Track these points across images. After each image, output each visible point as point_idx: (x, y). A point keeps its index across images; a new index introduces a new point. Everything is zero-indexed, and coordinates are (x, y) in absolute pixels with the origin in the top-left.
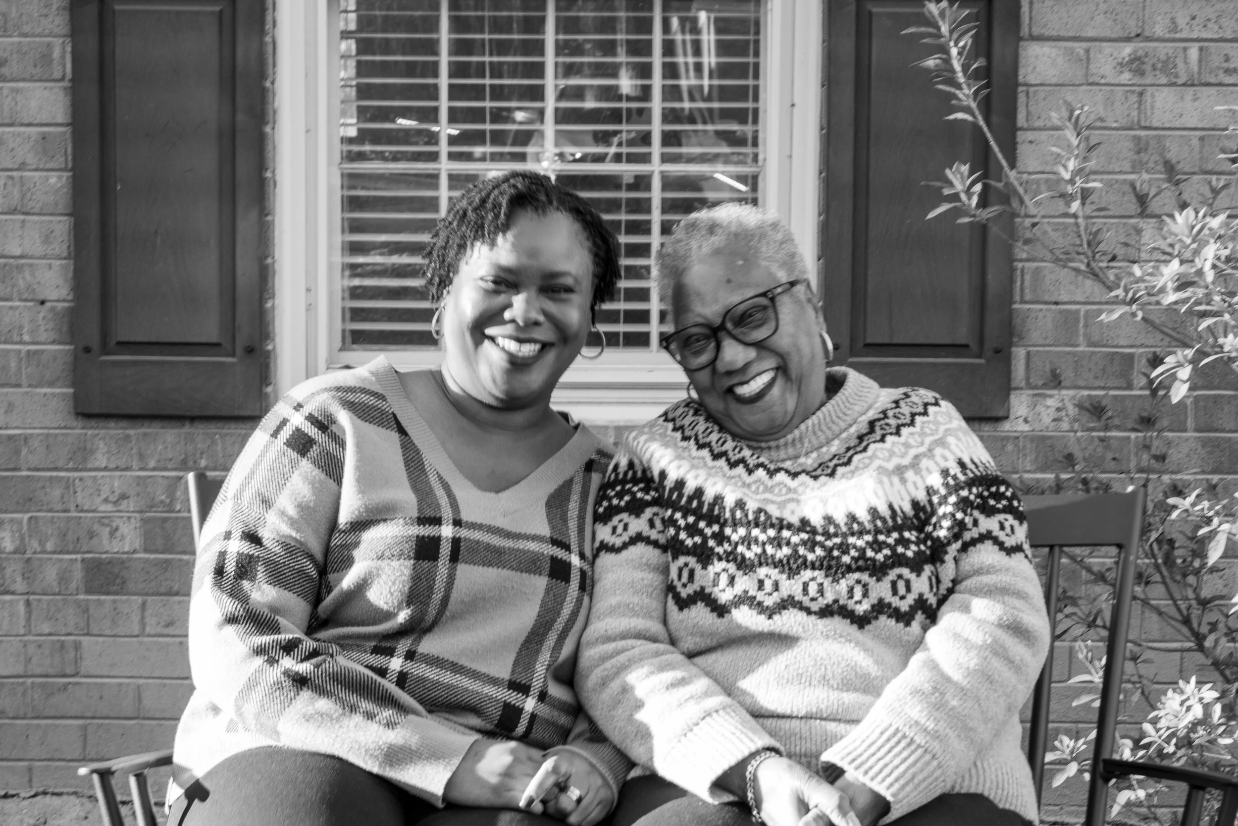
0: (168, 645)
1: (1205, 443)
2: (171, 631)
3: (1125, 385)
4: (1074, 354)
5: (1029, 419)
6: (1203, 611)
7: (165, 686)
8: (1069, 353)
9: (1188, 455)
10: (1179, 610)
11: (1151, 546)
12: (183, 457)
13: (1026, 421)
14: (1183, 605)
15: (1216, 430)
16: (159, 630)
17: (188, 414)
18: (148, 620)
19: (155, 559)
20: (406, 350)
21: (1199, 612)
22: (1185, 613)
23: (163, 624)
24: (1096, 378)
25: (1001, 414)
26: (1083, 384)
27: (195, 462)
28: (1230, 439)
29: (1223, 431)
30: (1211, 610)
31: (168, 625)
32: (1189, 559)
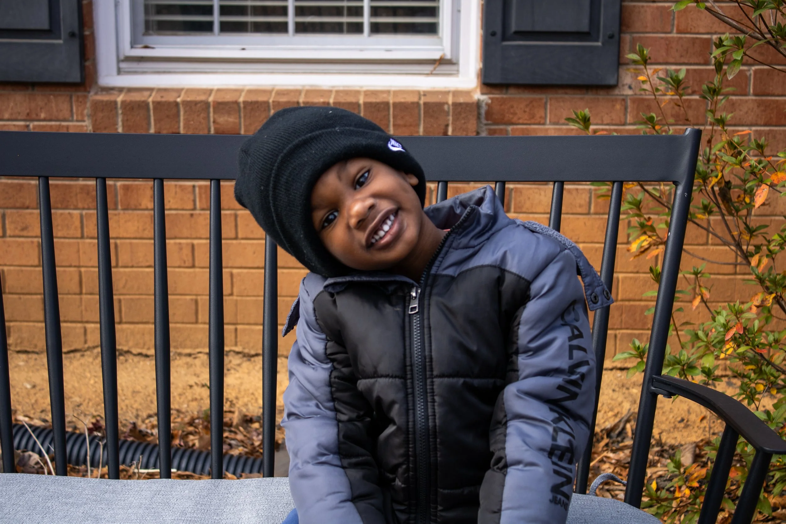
0: (23, 243)
1: (759, 104)
2: (25, 233)
3: (702, 61)
4: (667, 39)
5: (633, 86)
6: (751, 237)
7: (22, 271)
8: (662, 38)
9: (747, 113)
10: (733, 237)
11: (712, 188)
12: (28, 111)
13: (630, 87)
14: (735, 233)
15: (768, 95)
16: (17, 232)
17: (30, 80)
18: (7, 226)
19: (12, 183)
20: (189, 35)
21: (748, 238)
22: (737, 239)
23: (19, 228)
24: (681, 56)
25: (612, 82)
26: (672, 60)
27: (37, 115)
28: (777, 101)
29: (773, 95)
30: (756, 236)
31: (23, 229)
32: (742, 196)
